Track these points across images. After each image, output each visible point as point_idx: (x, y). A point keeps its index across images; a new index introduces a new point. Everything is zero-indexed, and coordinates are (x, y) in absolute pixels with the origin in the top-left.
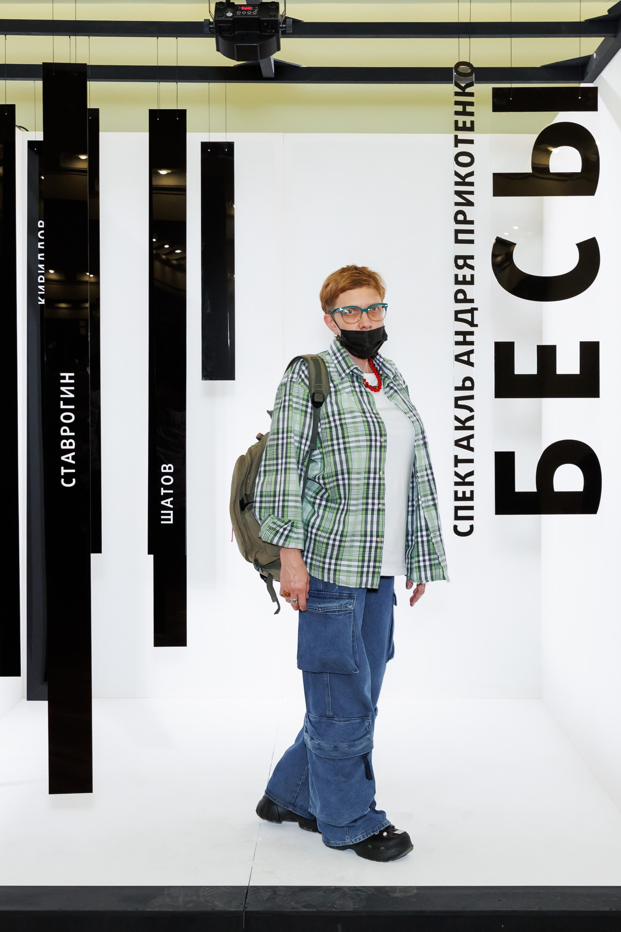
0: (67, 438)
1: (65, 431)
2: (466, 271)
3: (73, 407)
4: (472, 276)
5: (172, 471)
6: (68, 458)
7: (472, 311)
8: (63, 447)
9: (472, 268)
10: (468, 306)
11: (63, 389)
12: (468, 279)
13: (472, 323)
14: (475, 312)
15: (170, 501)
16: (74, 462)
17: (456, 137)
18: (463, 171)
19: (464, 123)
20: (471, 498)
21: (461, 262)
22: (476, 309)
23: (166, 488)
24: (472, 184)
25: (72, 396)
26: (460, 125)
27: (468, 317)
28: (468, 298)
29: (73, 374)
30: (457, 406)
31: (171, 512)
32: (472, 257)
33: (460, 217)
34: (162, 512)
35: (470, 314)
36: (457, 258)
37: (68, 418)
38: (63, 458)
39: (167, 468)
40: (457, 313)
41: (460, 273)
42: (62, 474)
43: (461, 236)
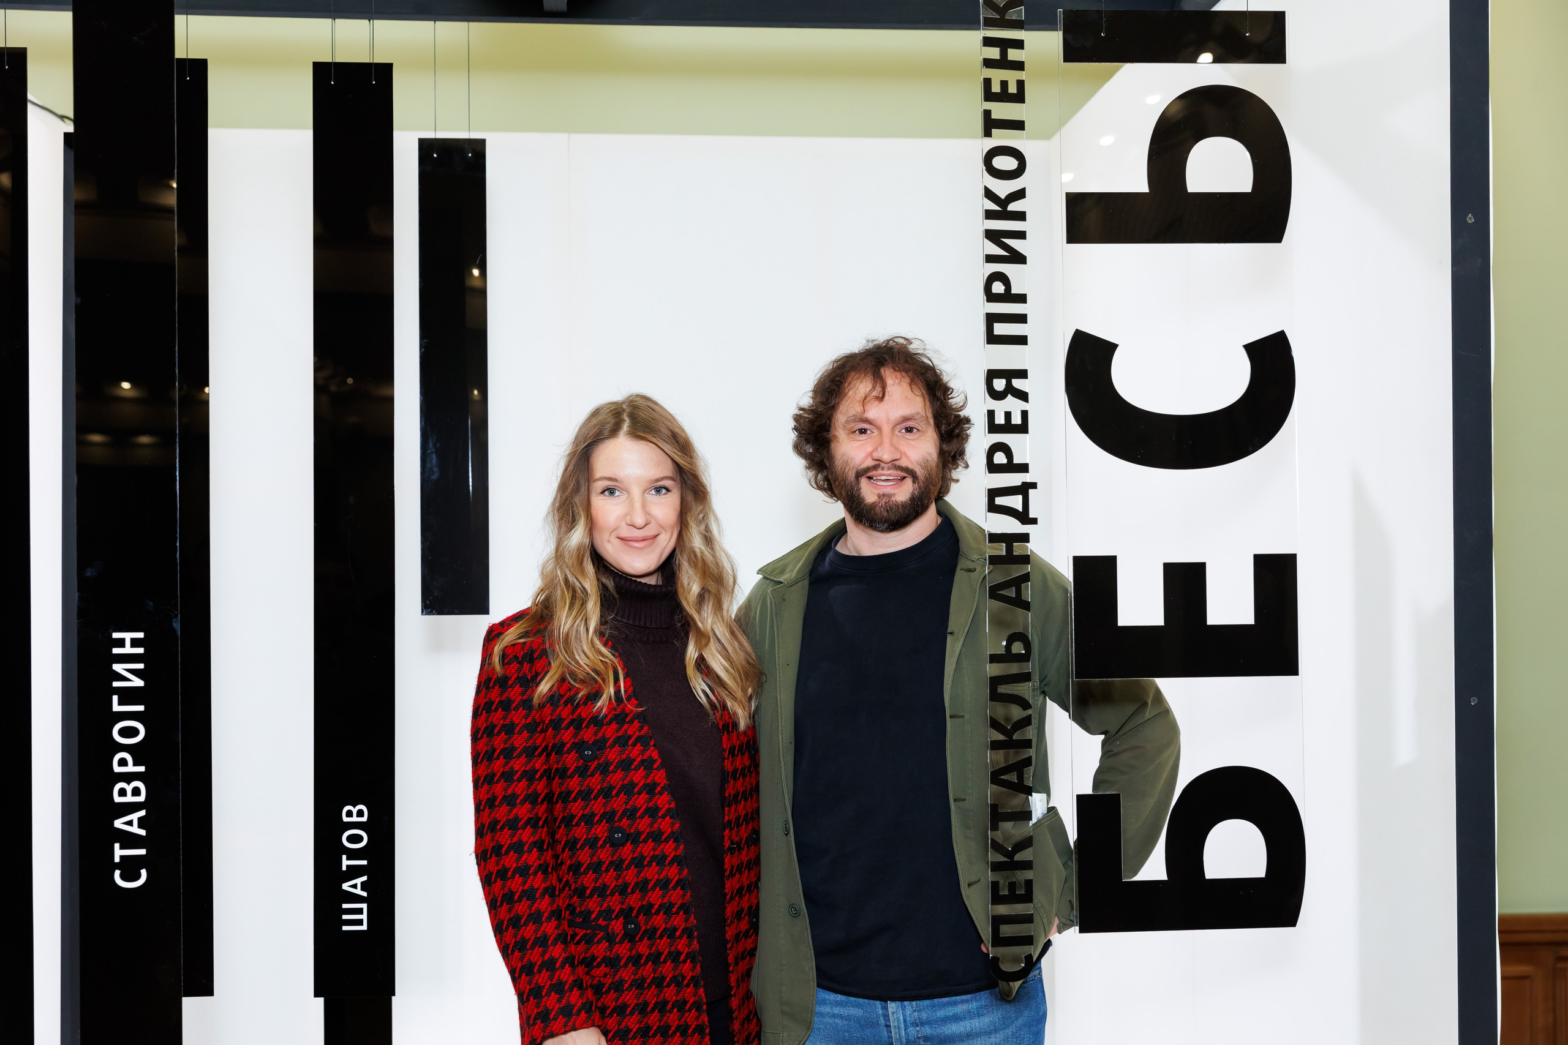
0: (129, 778)
1: (123, 762)
2: (1012, 404)
3: (141, 708)
4: (1025, 414)
5: (365, 819)
6: (130, 823)
7: (1024, 489)
8: (117, 799)
9: (1023, 396)
10: (1014, 479)
11: (118, 668)
12: (1017, 420)
13: (1024, 517)
14: (1031, 491)
15: (362, 883)
16: (143, 832)
17: (987, 113)
18: (1003, 188)
19: (1004, 84)
20: (1028, 898)
21: (999, 384)
22: (1034, 485)
23: (353, 854)
24: (1021, 216)
25: (138, 683)
26: (996, 88)
27: (1016, 502)
28: (1016, 461)
29: (141, 635)
30: (995, 696)
31: (364, 906)
32: (1023, 374)
33: (998, 288)
34: (345, 906)
35: (1020, 497)
36: (992, 375)
37: (133, 732)
38: (118, 824)
39: (355, 813)
40: (993, 493)
41: (1001, 408)
42: (117, 860)
43: (1000, 329)
